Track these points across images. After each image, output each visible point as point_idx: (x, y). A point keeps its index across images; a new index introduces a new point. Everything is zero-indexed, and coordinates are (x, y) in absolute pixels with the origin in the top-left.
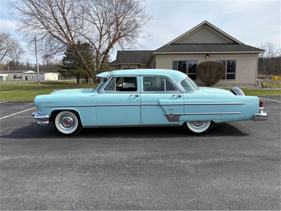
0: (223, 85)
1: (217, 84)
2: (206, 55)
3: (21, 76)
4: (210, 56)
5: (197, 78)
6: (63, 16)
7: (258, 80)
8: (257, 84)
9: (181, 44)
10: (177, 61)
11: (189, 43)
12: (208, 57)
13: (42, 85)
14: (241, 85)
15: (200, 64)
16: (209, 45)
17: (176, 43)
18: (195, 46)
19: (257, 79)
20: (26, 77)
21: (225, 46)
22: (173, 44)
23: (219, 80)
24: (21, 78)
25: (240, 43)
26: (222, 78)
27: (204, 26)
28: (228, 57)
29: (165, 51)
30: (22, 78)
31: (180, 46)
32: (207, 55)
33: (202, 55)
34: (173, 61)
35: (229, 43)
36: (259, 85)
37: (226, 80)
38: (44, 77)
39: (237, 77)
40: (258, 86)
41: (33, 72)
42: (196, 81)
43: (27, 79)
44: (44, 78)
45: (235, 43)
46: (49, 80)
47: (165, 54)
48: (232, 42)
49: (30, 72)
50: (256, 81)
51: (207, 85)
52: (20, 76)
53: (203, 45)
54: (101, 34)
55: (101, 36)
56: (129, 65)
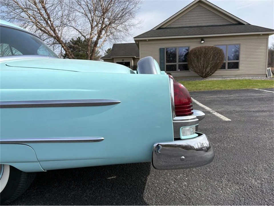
0: (223, 77)
1: (213, 75)
2: (200, 40)
4: (205, 40)
5: (189, 69)
6: (42, 5)
7: (269, 69)
8: (268, 73)
9: (170, 28)
10: (164, 49)
11: (180, 26)
12: (203, 42)
14: (246, 76)
15: (192, 50)
16: (205, 28)
17: (164, 27)
18: (187, 29)
19: (268, 67)
21: (226, 27)
22: (160, 28)
23: (215, 71)
25: (245, 24)
26: (220, 67)
27: (199, 5)
28: (230, 40)
29: (149, 36)
31: (168, 30)
32: (202, 39)
33: (196, 40)
34: (160, 49)
35: (231, 24)
36: (271, 76)
37: (226, 70)
39: (241, 66)
40: (269, 76)
42: (189, 72)
45: (239, 23)
47: (149, 40)
48: (235, 23)
50: (266, 70)
51: (202, 76)
53: (197, 28)
54: (92, 26)
55: (92, 28)
56: (123, 59)
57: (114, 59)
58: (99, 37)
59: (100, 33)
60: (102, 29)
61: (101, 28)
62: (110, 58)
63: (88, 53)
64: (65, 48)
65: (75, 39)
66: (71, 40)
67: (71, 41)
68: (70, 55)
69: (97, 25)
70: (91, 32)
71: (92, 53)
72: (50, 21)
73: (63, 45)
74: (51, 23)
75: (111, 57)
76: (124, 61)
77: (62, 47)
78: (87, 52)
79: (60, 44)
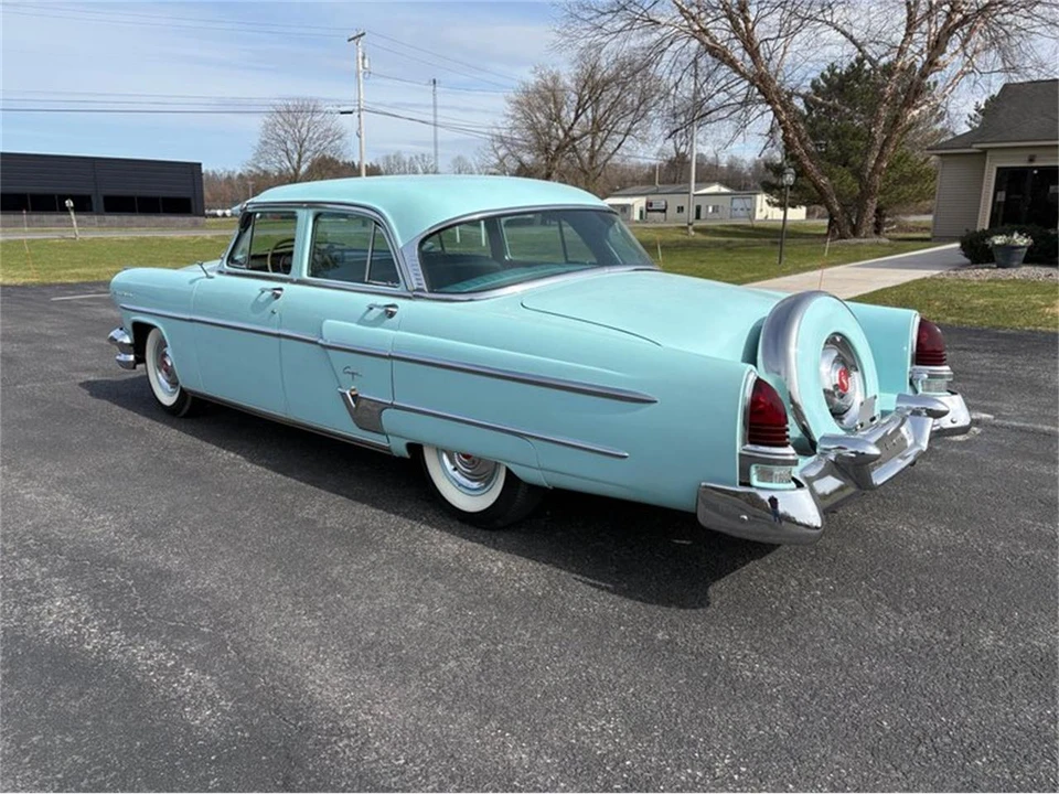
3: (666, 206)
13: (700, 237)
20: (698, 209)
24: (664, 211)
30: (668, 211)
38: (755, 210)
41: (724, 190)
43: (698, 217)
44: (751, 211)
46: (770, 218)
49: (715, 188)
52: (663, 203)
54: (911, 15)
55: (911, 25)
56: (1032, 152)
57: (989, 154)
58: (931, 64)
59: (937, 46)
60: (948, 32)
61: (945, 25)
62: (970, 147)
63: (875, 132)
64: (783, 117)
65: (843, 67)
66: (826, 72)
67: (823, 75)
68: (797, 144)
69: (929, 15)
70: (903, 42)
71: (892, 133)
72: (746, 20)
73: (779, 107)
74: (746, 27)
75: (974, 146)
76: (1034, 164)
77: (776, 114)
78: (870, 128)
79: (768, 103)
